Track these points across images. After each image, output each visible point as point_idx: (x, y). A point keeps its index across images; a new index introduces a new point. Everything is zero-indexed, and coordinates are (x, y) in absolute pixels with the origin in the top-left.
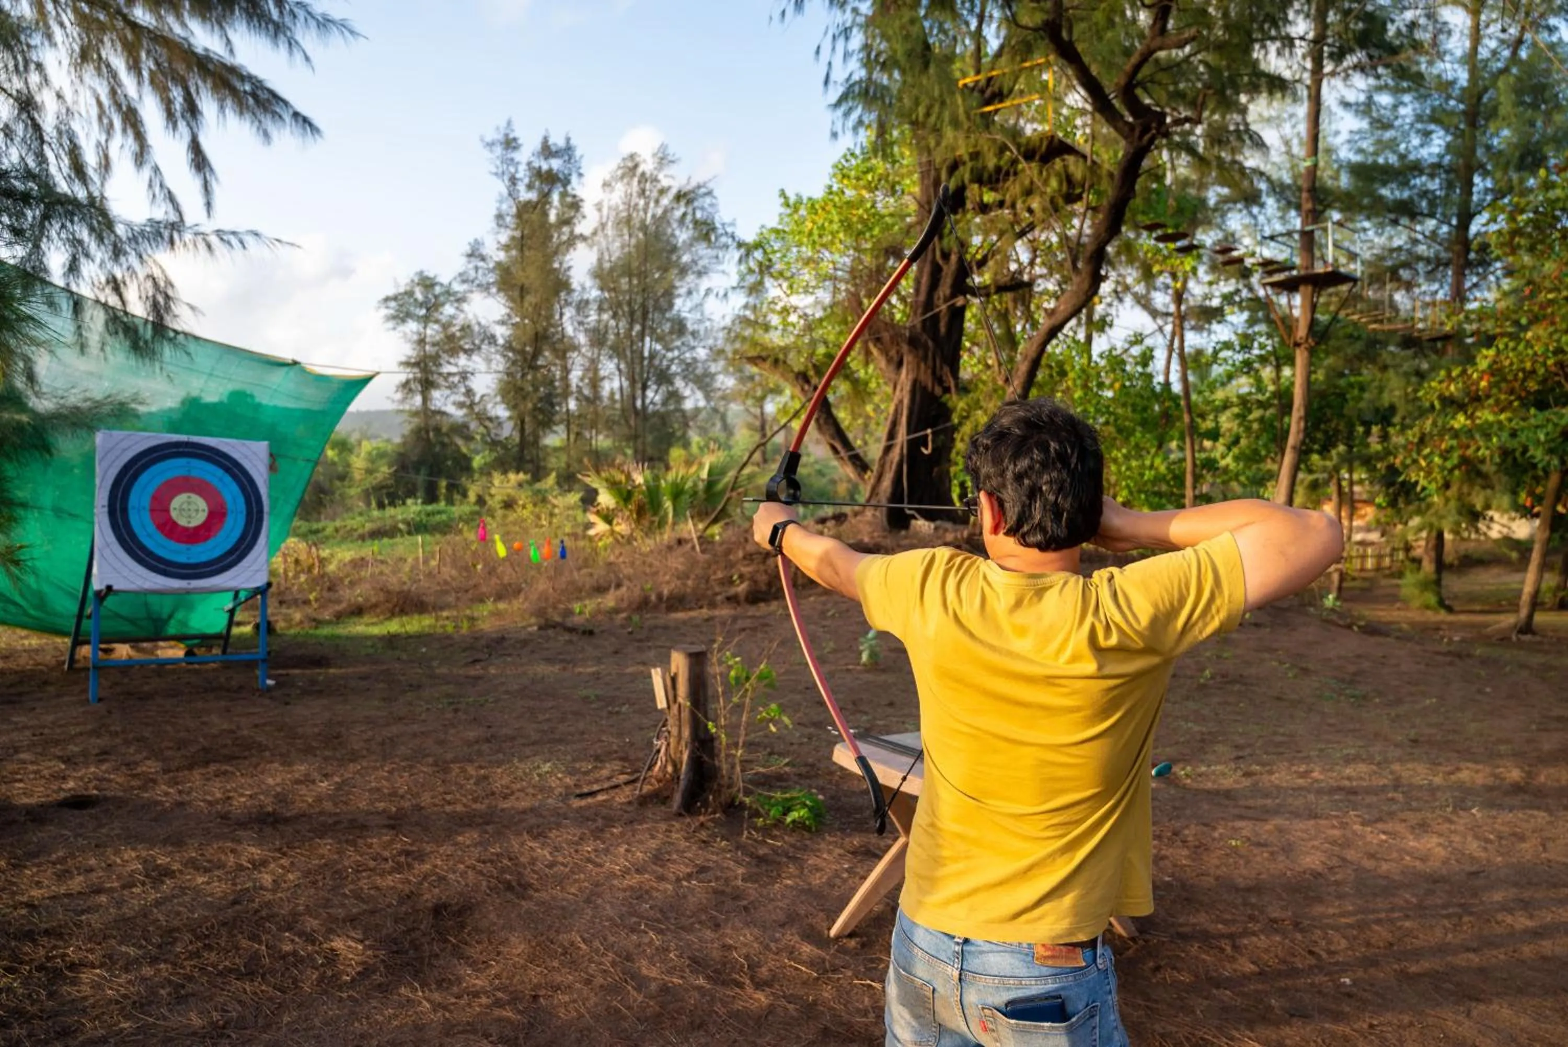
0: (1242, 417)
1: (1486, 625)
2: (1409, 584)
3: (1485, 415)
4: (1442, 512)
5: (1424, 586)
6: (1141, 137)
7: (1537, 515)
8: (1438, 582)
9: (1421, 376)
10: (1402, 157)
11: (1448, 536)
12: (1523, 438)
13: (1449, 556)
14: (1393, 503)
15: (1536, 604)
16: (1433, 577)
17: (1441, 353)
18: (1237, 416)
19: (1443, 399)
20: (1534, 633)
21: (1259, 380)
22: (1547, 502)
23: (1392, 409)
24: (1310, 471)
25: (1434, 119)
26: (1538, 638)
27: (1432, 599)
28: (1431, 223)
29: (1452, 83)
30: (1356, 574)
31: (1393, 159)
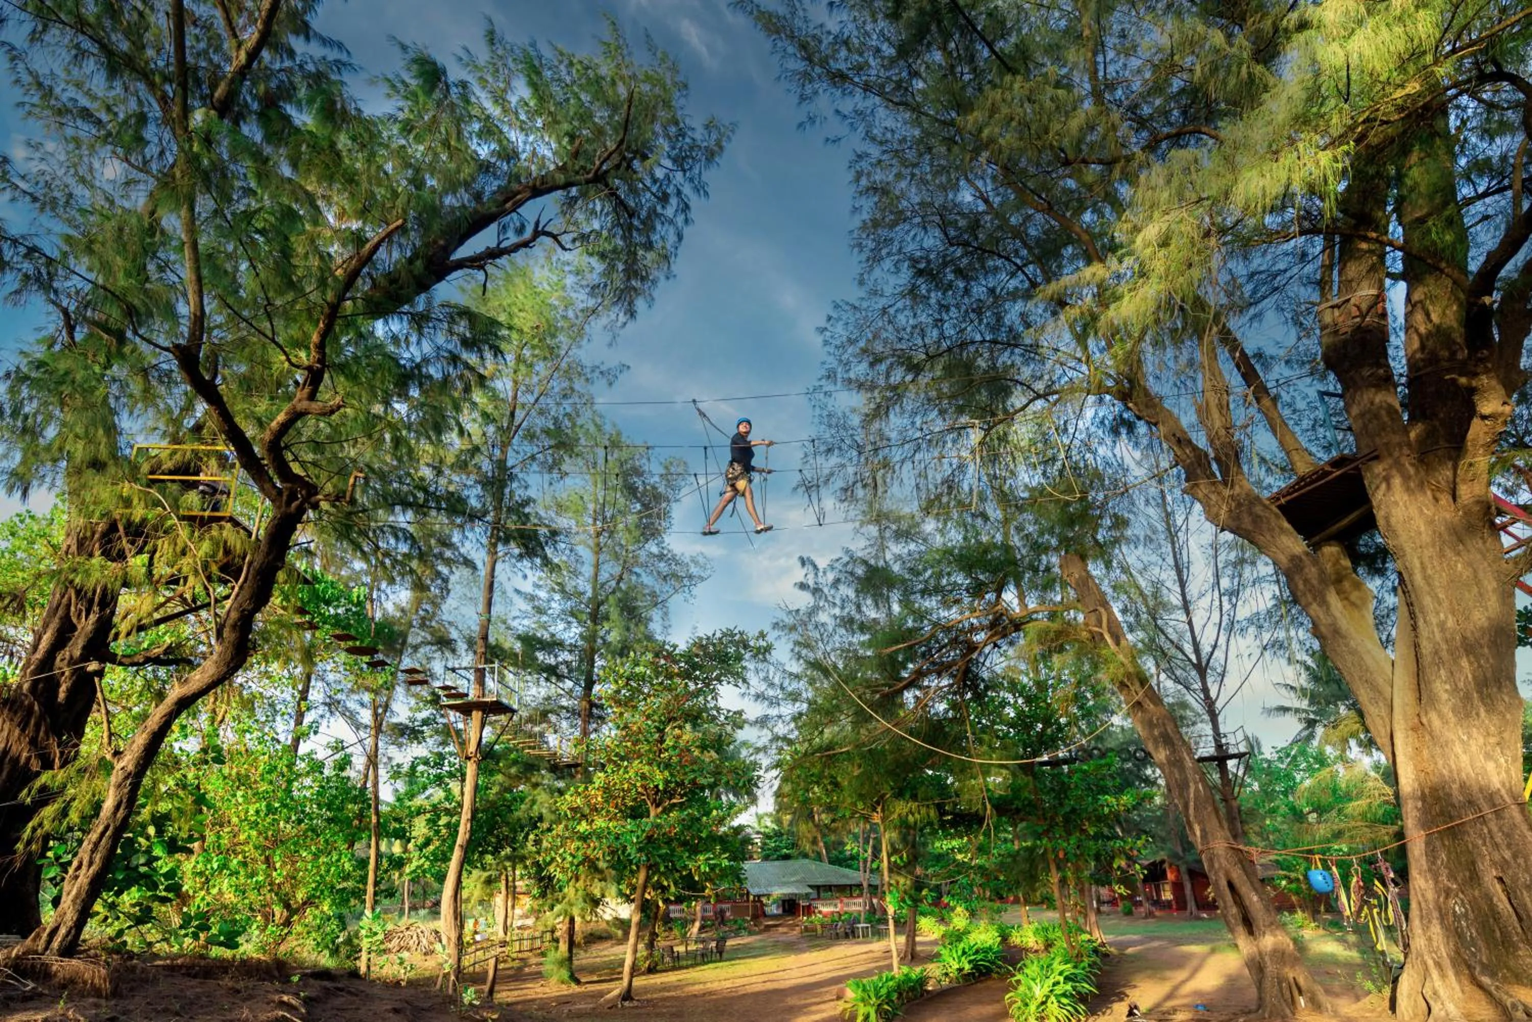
0: (432, 822)
1: (601, 994)
2: (550, 963)
3: (600, 823)
4: (573, 901)
5: (561, 963)
6: (289, 504)
7: (633, 901)
8: (570, 959)
9: (561, 792)
10: (553, 635)
11: (578, 919)
12: (622, 840)
13: (578, 938)
14: (543, 895)
15: (635, 971)
16: (567, 955)
17: (572, 776)
18: (428, 821)
19: (574, 810)
20: (632, 999)
21: (448, 791)
22: (639, 891)
23: (541, 818)
24: (484, 869)
25: (572, 614)
26: (635, 1003)
27: (565, 974)
28: (569, 684)
29: (583, 593)
30: (514, 955)
31: (546, 636)
